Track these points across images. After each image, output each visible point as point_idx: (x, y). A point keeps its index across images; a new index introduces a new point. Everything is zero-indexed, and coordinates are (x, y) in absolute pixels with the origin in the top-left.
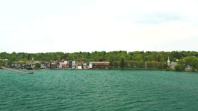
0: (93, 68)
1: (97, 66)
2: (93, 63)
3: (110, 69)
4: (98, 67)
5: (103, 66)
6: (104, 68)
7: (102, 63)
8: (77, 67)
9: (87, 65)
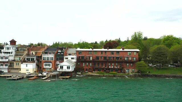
0: (76, 70)
1: (93, 62)
2: (80, 52)
3: (142, 74)
4: (97, 66)
5: (115, 62)
6: (121, 70)
7: (112, 52)
8: (15, 66)
9: (57, 59)
